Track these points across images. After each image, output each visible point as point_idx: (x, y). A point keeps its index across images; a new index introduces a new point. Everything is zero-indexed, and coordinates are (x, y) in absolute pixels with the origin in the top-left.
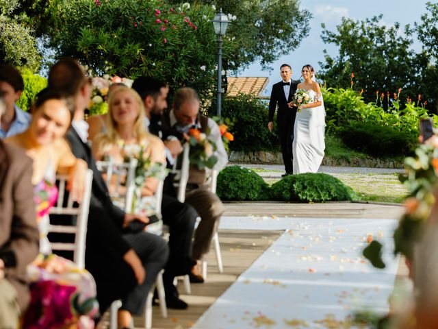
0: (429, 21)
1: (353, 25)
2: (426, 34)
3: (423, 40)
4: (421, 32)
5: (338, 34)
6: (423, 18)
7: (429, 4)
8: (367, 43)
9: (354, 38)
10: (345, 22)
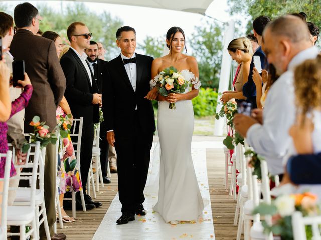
0: (195, 37)
1: (152, 40)
2: (194, 44)
3: (192, 47)
4: (191, 43)
5: (144, 45)
6: (192, 35)
7: (195, 27)
8: (161, 50)
9: (153, 47)
10: (148, 38)
